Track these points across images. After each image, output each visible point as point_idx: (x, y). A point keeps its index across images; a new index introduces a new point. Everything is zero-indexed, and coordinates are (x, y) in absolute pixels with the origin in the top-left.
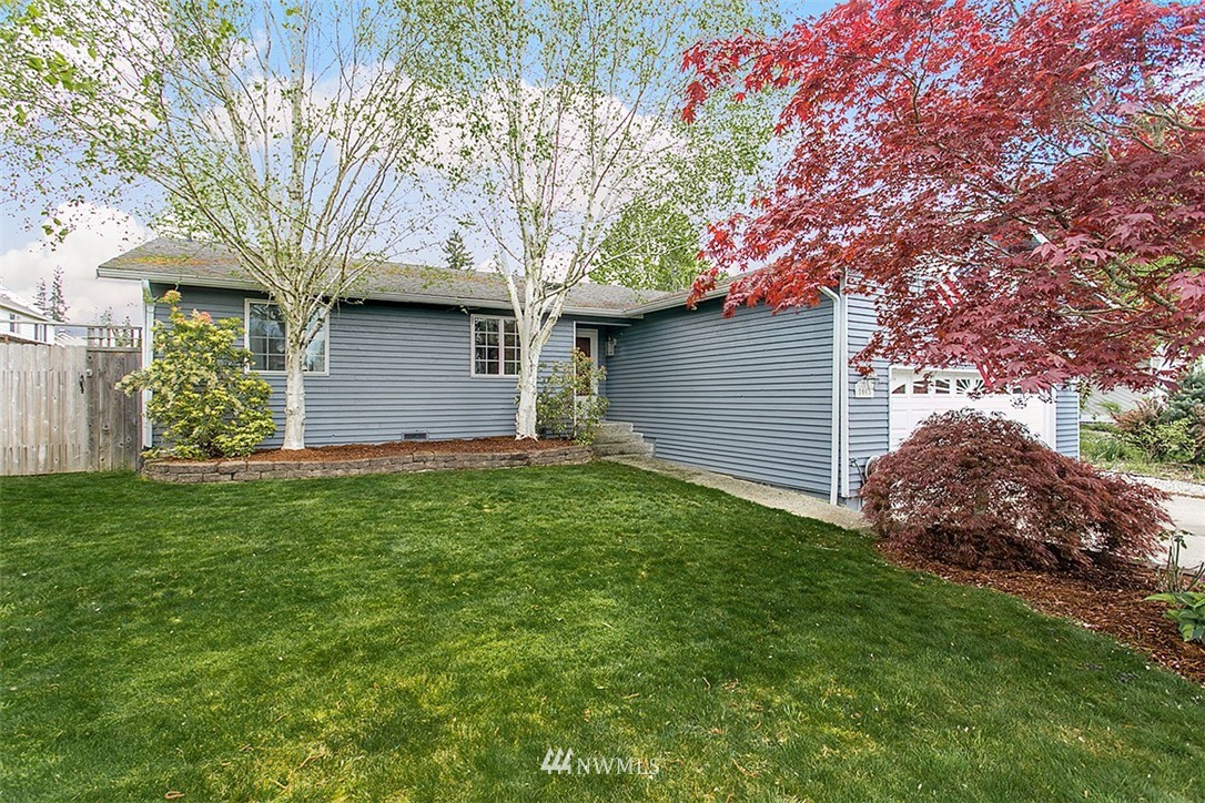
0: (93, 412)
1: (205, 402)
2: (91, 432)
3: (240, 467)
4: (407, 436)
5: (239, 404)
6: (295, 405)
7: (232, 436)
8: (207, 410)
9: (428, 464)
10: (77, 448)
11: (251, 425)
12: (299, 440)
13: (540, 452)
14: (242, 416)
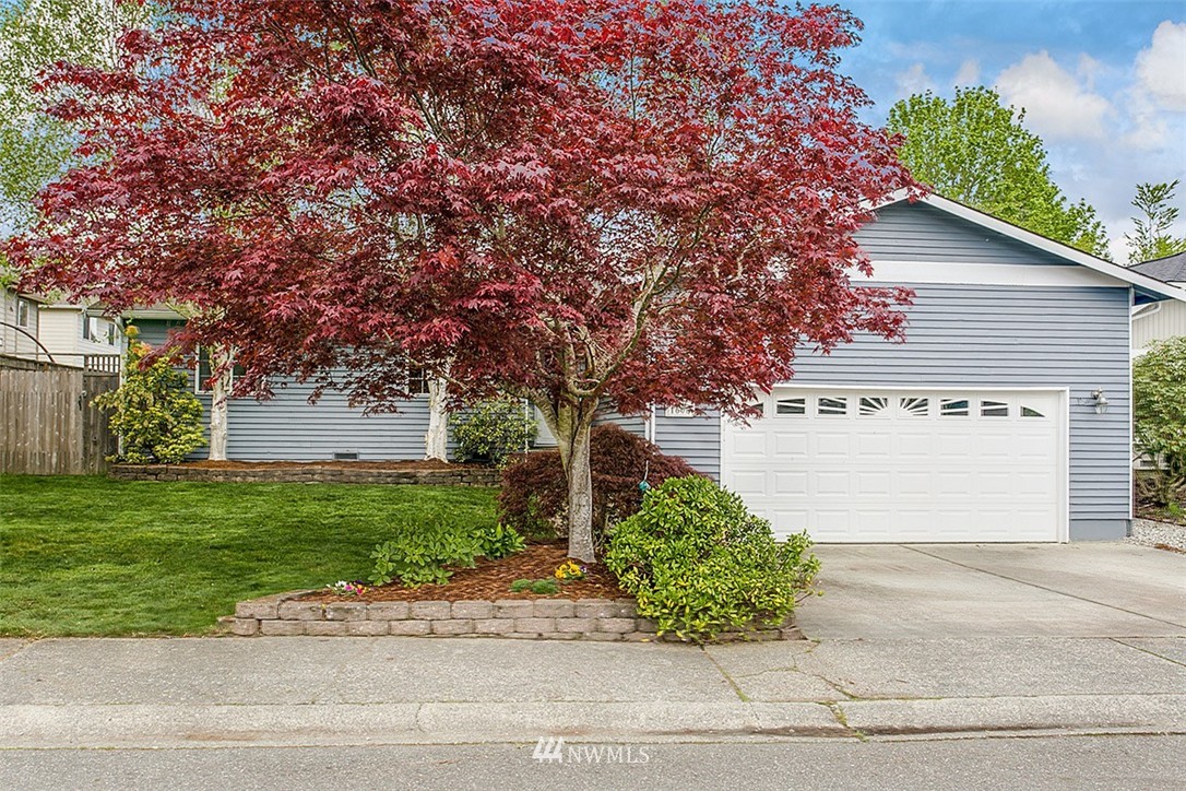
0: (86, 425)
1: (144, 416)
2: (85, 443)
3: (162, 469)
4: (338, 455)
5: (172, 419)
6: (217, 421)
7: (167, 447)
8: (146, 424)
9: (316, 477)
10: (76, 455)
11: (182, 437)
12: (221, 452)
13: (430, 471)
14: (175, 430)
